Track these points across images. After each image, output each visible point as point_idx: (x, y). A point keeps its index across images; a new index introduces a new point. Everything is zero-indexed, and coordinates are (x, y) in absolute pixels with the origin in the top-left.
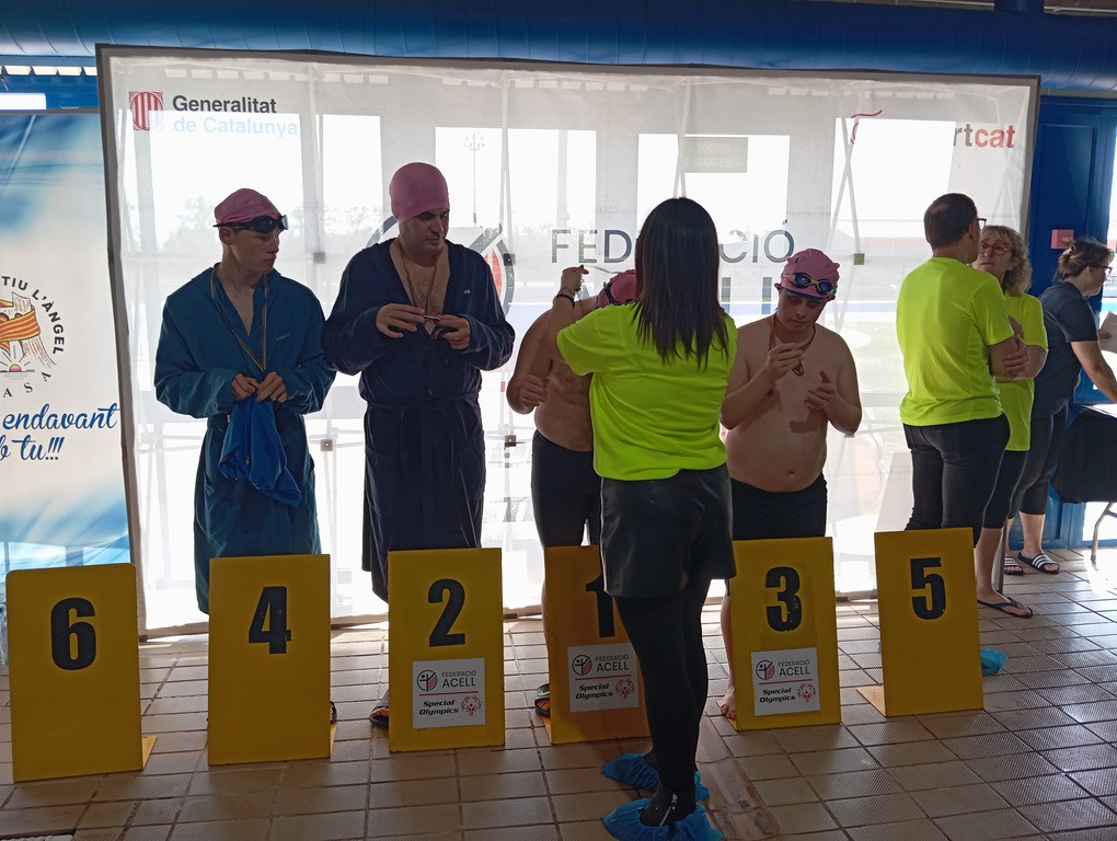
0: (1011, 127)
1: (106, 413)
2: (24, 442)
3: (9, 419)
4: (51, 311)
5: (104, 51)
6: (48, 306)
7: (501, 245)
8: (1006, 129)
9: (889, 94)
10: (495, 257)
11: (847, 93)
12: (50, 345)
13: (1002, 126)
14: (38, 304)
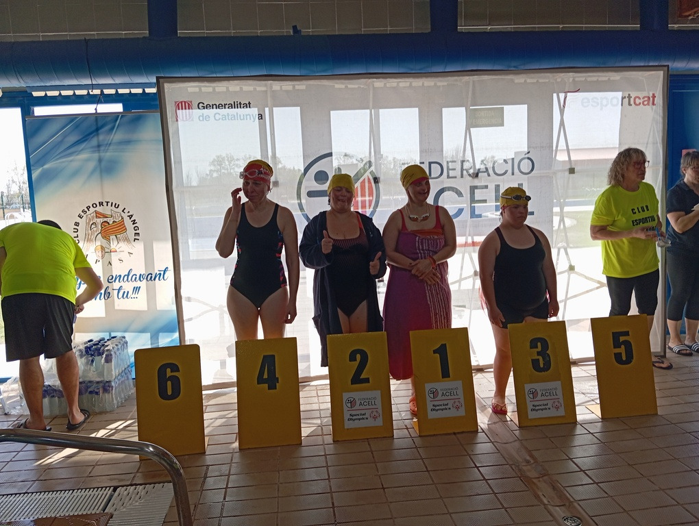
0: (653, 94)
1: (162, 273)
2: (119, 290)
3: (111, 278)
4: (132, 219)
5: (161, 80)
6: (131, 217)
7: (372, 173)
8: (651, 95)
9: (583, 79)
10: (369, 179)
11: (559, 80)
12: (132, 237)
13: (649, 94)
14: (125, 216)
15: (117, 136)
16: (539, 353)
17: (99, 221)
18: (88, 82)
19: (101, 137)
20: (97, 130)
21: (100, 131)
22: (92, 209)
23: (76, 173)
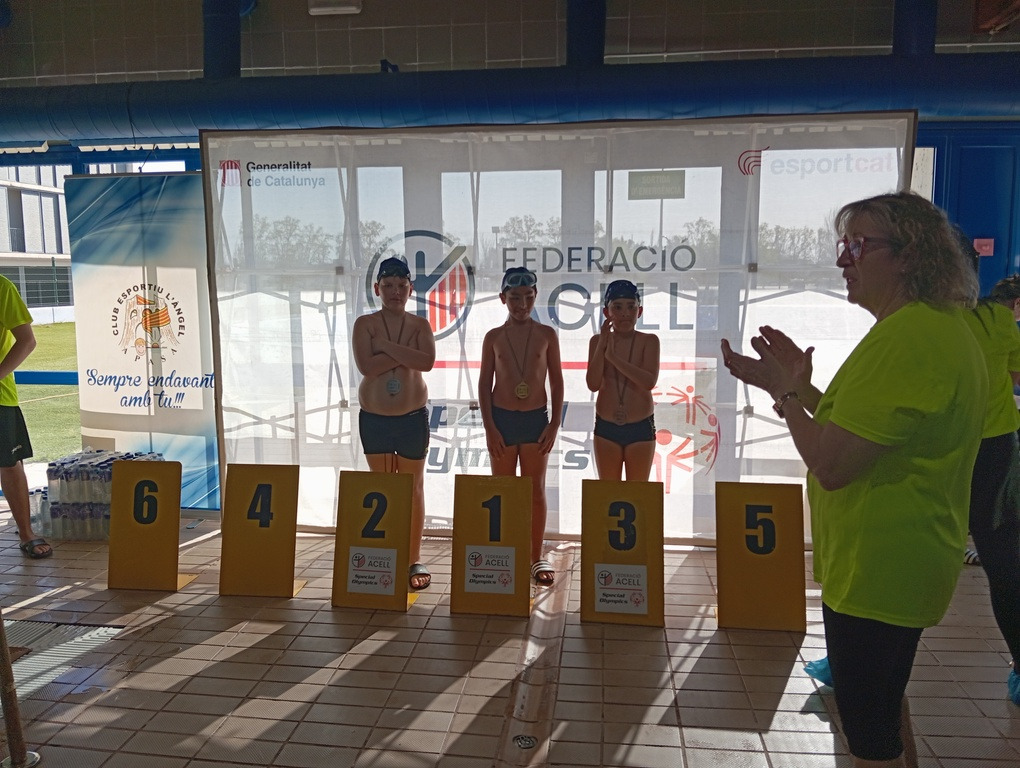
1: (210, 378)
2: (161, 395)
3: (151, 380)
4: (177, 308)
5: (204, 134)
6: (175, 304)
7: (465, 260)
10: (461, 268)
12: (176, 330)
14: (169, 303)
16: (620, 524)
17: (141, 308)
18: (130, 135)
20: (141, 194)
21: (144, 196)
22: (133, 293)
23: (116, 247)
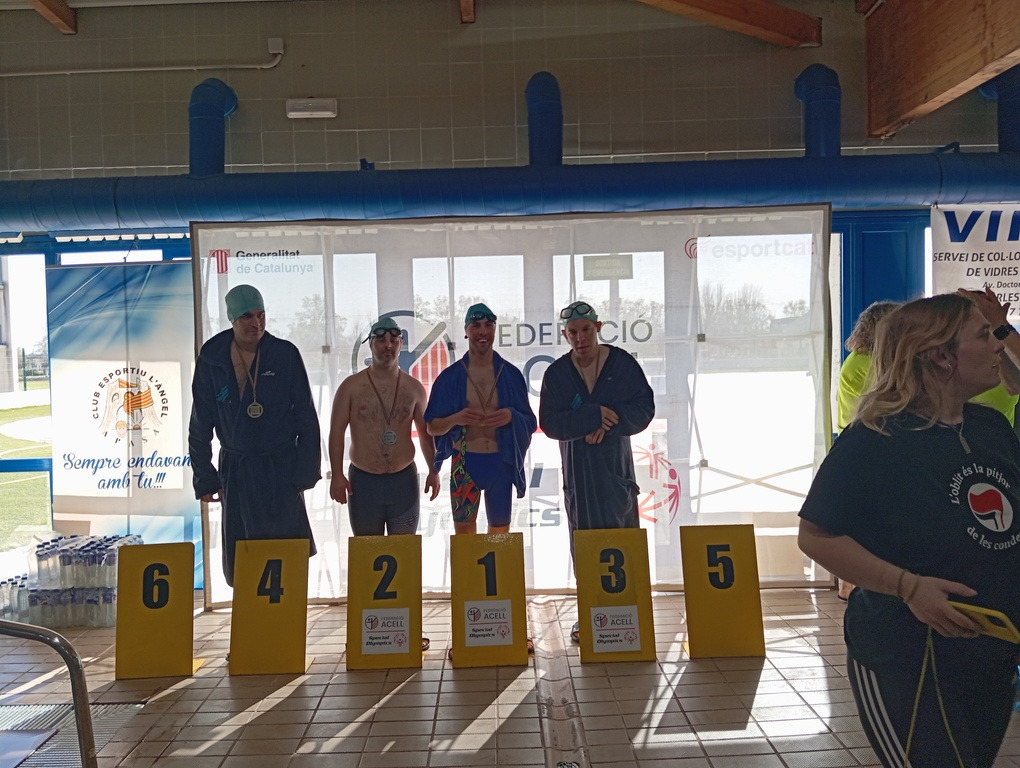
2: (141, 477)
3: (131, 461)
4: (160, 390)
5: (195, 226)
6: (159, 387)
7: (446, 336)
10: (442, 344)
12: (159, 411)
14: (152, 385)
15: (147, 290)
16: (611, 569)
18: (114, 226)
19: (129, 291)
20: (125, 282)
21: (128, 284)
22: (114, 377)
23: (98, 334)
